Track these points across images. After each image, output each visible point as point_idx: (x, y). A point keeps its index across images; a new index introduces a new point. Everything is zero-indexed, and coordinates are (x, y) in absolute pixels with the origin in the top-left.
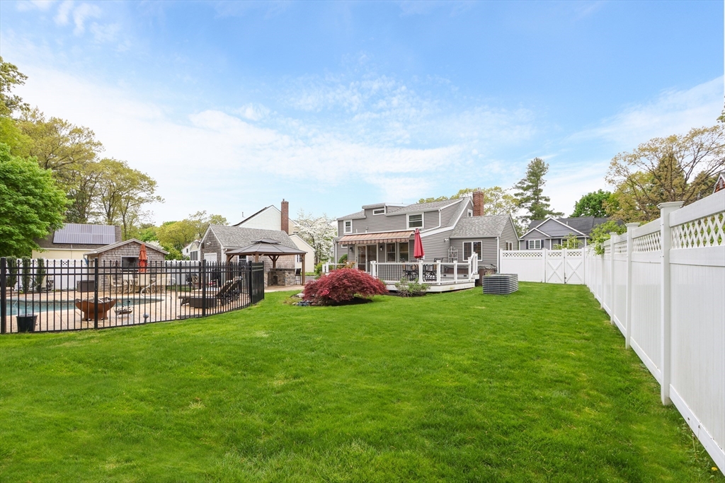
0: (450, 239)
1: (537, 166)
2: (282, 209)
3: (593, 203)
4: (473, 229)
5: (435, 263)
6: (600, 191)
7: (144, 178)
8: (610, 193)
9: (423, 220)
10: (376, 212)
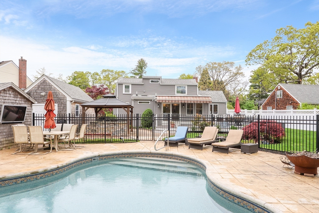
9: (186, 90)
10: (152, 81)
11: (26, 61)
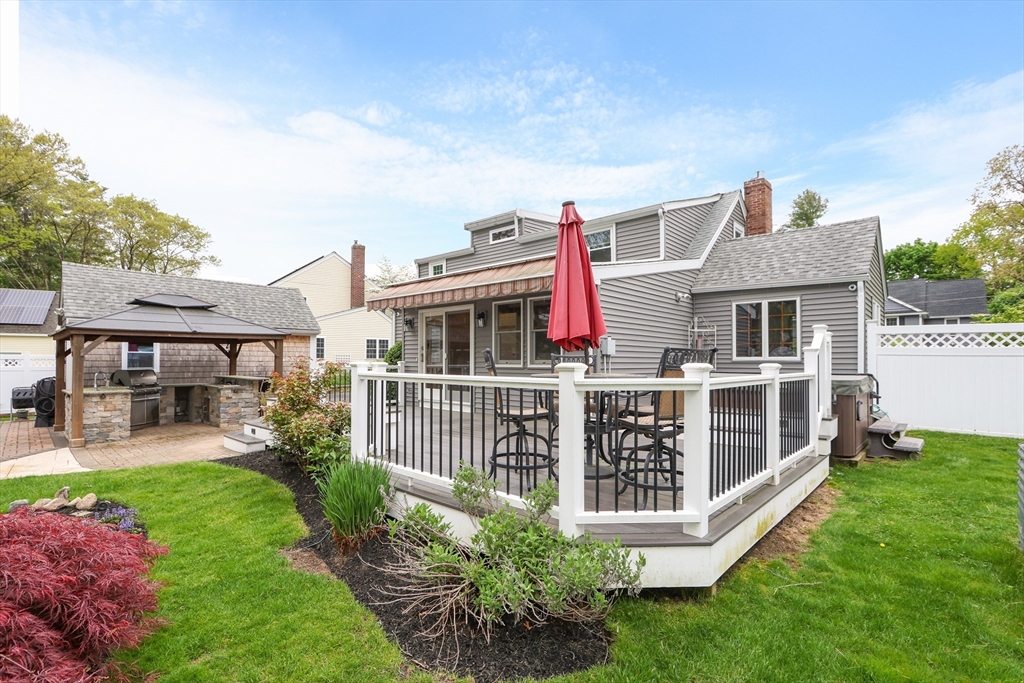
0: (694, 296)
1: (810, 203)
2: (353, 259)
3: (905, 261)
4: (763, 264)
5: (668, 383)
6: (918, 242)
7: (184, 226)
8: (936, 245)
9: (613, 246)
10: (496, 237)
11: (363, 248)
